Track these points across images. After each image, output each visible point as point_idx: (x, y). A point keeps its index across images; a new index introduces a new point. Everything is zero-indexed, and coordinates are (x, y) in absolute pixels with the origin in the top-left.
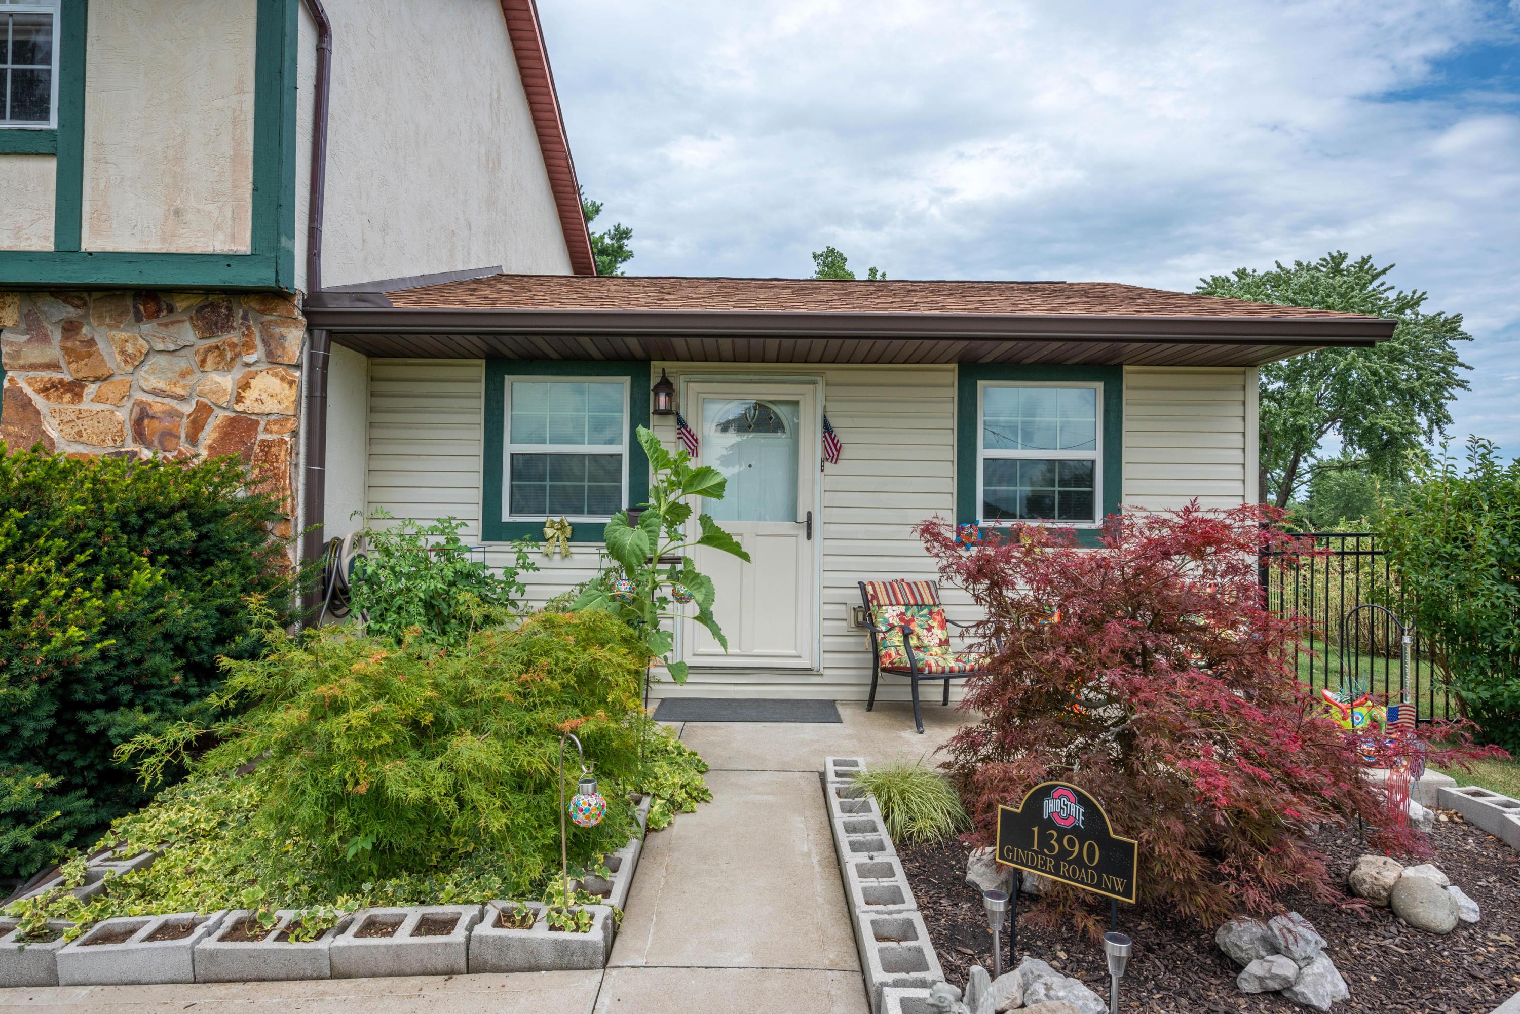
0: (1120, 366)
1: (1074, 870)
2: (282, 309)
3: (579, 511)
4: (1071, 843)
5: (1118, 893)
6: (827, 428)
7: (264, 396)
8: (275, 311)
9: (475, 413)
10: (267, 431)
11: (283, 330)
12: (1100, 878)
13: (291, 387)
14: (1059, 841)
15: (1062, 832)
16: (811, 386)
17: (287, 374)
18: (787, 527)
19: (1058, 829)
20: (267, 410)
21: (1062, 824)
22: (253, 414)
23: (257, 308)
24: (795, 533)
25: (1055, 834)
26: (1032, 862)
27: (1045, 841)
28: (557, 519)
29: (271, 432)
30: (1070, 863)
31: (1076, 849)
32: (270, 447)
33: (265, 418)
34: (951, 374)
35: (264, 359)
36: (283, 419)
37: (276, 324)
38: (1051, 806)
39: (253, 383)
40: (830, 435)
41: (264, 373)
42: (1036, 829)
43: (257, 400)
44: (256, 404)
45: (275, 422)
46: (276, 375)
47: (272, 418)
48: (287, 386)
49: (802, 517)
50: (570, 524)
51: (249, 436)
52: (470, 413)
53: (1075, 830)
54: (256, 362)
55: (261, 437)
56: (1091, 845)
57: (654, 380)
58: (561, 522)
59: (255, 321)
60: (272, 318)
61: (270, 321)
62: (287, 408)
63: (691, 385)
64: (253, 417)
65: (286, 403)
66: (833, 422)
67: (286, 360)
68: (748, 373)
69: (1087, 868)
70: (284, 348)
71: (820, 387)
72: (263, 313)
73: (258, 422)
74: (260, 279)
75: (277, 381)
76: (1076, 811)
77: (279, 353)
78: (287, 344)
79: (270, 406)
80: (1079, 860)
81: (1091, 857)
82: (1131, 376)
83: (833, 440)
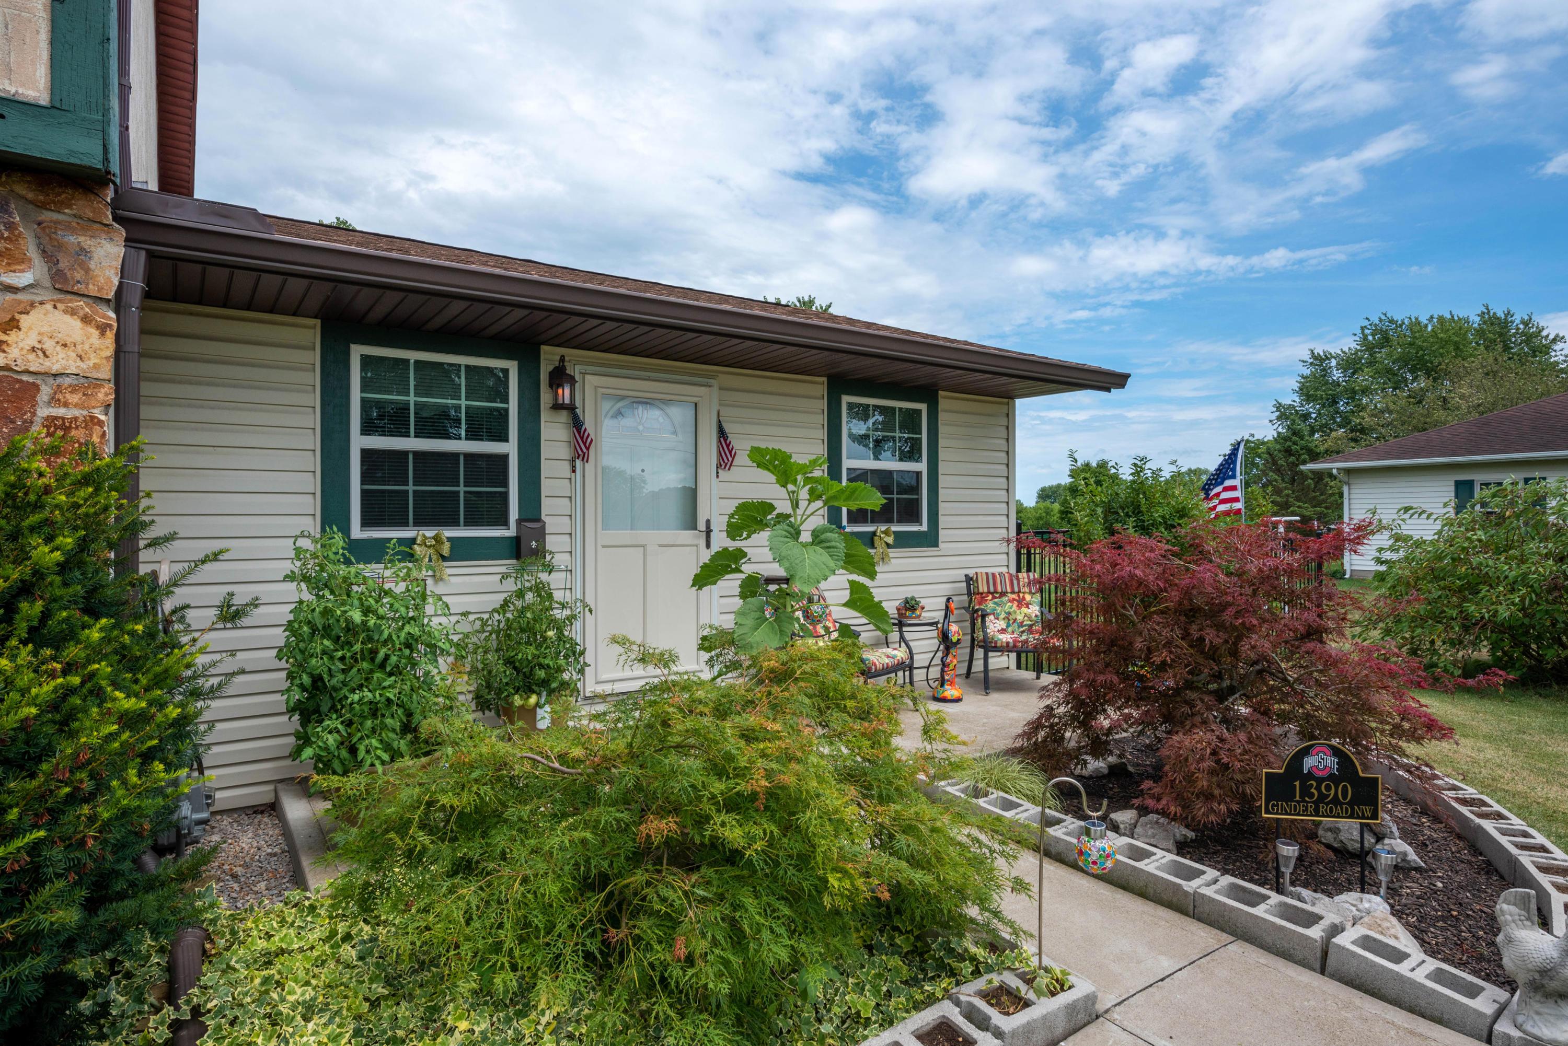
0: (937, 391)
1: (1331, 809)
2: (83, 206)
3: (453, 522)
4: (1328, 788)
5: (1368, 818)
6: (722, 433)
7: (49, 345)
8: (69, 206)
9: (306, 392)
10: (54, 401)
11: (85, 241)
12: (1353, 809)
13: (103, 334)
14: (1318, 788)
15: (1320, 781)
16: (708, 389)
17: (97, 313)
18: (687, 536)
19: (1316, 779)
20: (56, 368)
21: (1320, 774)
22: (27, 372)
23: (30, 196)
24: (696, 542)
25: (1314, 784)
26: (1295, 810)
27: (1305, 792)
28: (430, 533)
29: (66, 405)
30: (1327, 804)
31: (1333, 792)
32: (67, 429)
33: (51, 381)
34: (820, 387)
35: (47, 283)
36: (87, 384)
37: (69, 228)
38: (1310, 762)
39: (25, 321)
40: (725, 440)
41: (49, 307)
42: (1297, 783)
43: (33, 349)
44: (32, 357)
45: (74, 389)
46: (73, 312)
47: (68, 381)
48: (95, 333)
49: (702, 526)
50: (449, 539)
51: (19, 409)
52: (298, 391)
53: (1331, 777)
54: (31, 286)
55: (43, 412)
56: (1345, 786)
57: (545, 369)
58: (437, 538)
59: (23, 217)
60: (61, 217)
61: (57, 222)
62: (96, 367)
63: (588, 377)
64: (25, 378)
65: (94, 360)
66: (727, 427)
67: (93, 290)
68: (645, 370)
69: (1341, 804)
70: (87, 270)
71: (715, 389)
72: (43, 206)
73: (36, 388)
74: (72, 153)
75: (76, 323)
76: (1331, 762)
77: (78, 276)
78: (92, 265)
79: (60, 361)
80: (1335, 801)
81: (1345, 795)
82: (945, 401)
83: (728, 446)
